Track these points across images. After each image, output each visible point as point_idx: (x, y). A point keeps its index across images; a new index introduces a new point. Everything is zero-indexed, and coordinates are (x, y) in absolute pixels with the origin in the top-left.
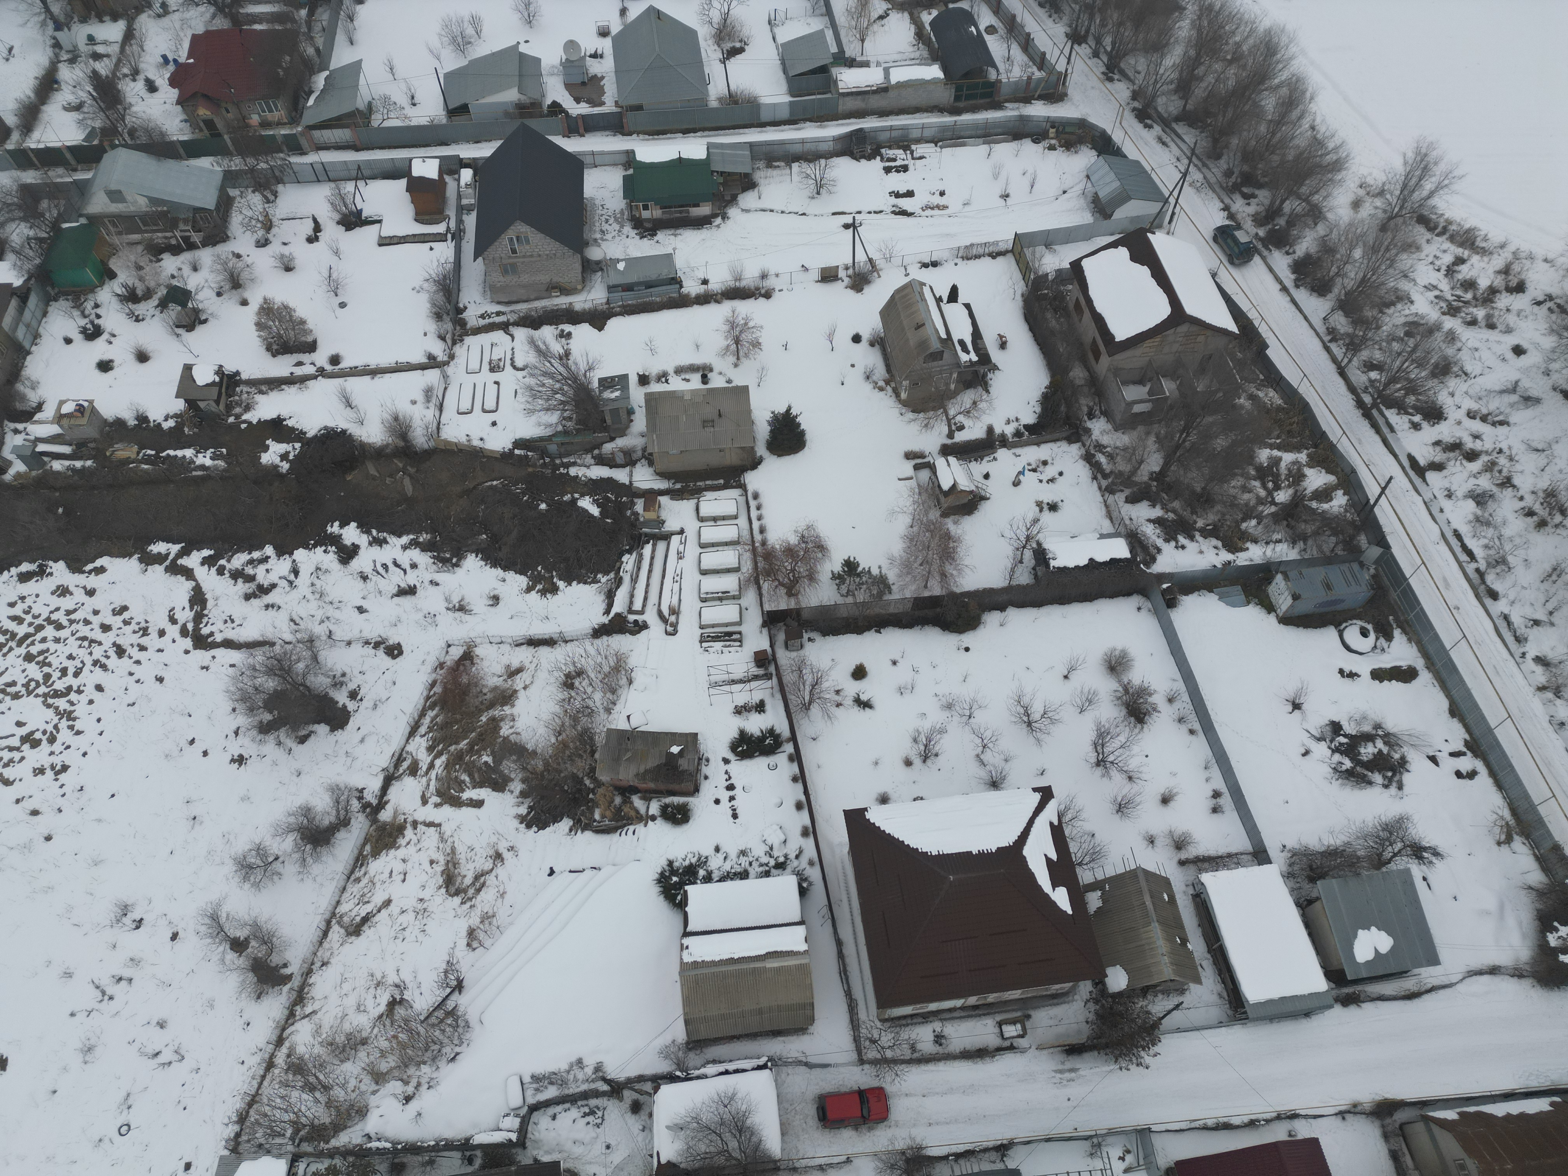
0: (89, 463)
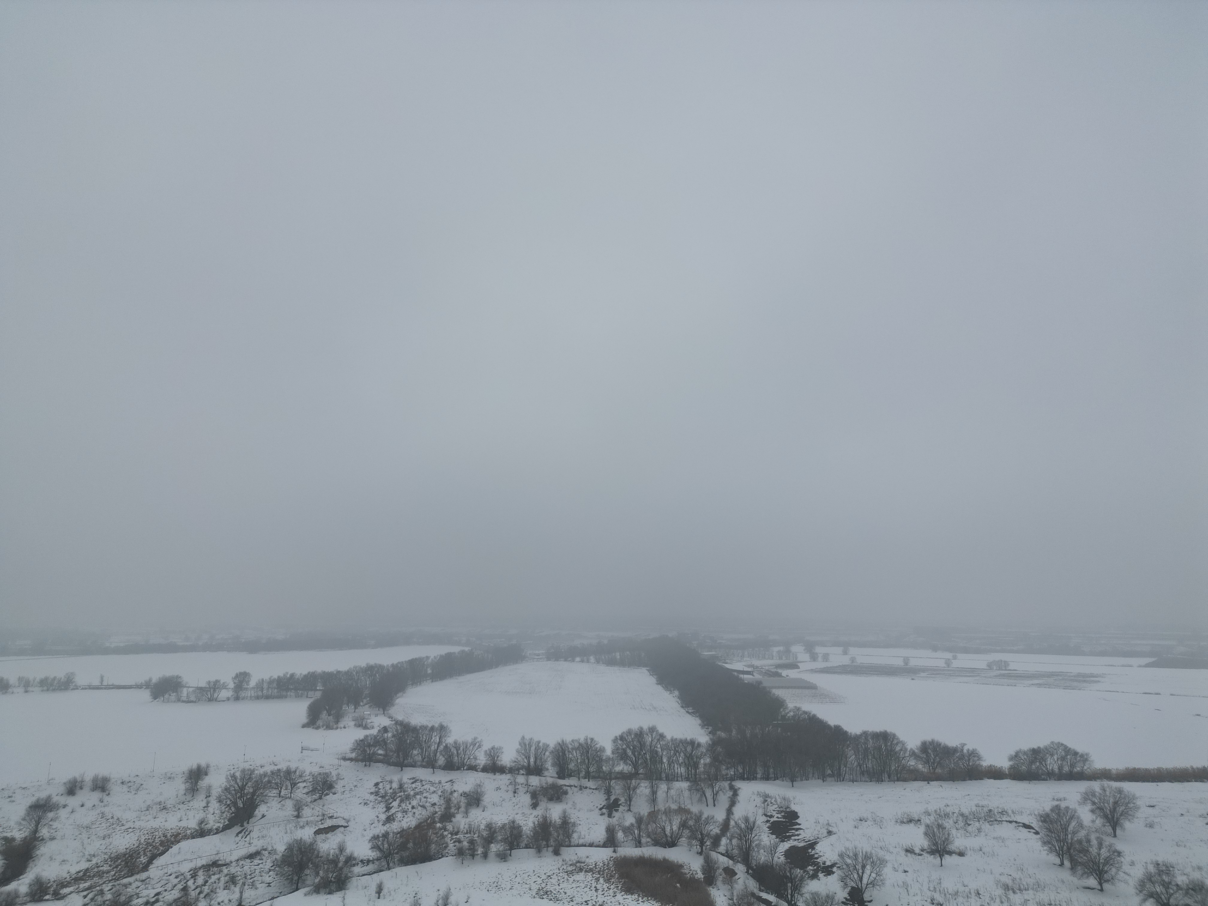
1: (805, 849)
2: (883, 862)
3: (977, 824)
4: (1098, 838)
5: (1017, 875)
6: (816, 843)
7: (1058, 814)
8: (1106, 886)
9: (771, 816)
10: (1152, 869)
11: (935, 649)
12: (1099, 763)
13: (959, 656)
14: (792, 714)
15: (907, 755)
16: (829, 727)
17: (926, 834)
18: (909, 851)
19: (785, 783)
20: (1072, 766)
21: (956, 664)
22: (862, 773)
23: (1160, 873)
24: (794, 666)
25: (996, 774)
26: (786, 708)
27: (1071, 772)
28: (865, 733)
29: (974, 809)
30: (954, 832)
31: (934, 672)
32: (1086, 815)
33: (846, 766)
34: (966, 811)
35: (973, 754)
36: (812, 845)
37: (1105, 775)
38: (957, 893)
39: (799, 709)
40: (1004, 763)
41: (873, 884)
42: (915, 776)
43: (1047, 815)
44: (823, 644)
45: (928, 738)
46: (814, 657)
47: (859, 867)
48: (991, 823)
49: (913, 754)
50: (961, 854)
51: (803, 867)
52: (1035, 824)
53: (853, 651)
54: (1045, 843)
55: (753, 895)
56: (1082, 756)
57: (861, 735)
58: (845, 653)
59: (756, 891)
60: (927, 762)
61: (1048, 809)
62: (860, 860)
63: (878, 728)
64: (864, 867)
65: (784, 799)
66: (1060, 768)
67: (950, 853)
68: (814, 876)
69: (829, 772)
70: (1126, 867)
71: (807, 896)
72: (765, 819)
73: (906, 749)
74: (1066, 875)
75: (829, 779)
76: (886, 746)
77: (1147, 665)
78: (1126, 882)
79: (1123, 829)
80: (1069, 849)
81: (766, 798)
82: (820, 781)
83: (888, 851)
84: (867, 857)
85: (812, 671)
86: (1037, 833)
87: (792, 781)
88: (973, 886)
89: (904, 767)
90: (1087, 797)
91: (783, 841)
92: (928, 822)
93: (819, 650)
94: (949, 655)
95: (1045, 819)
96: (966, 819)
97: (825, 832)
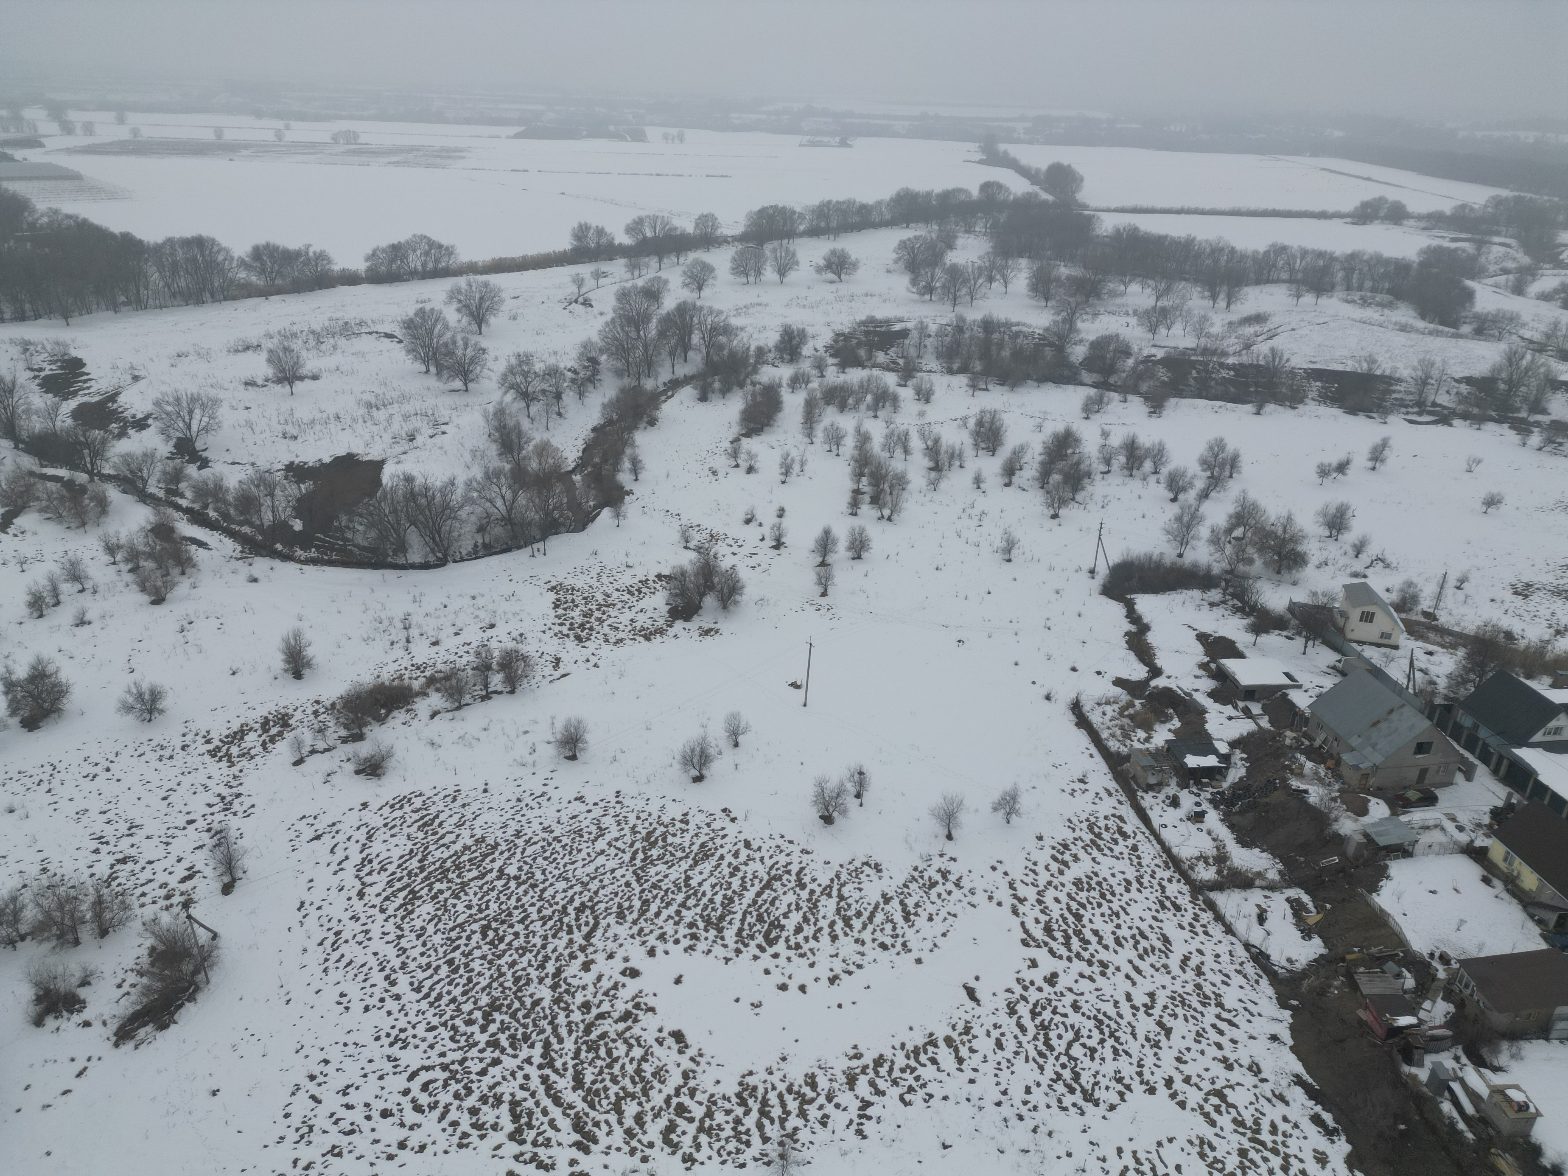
0: (1470, 1136)
1: (102, 404)
2: (216, 402)
3: (332, 341)
4: (463, 339)
5: (379, 390)
6: (117, 394)
7: (423, 318)
8: (471, 385)
9: (41, 370)
10: (513, 361)
11: (259, 114)
12: (465, 255)
13: (294, 124)
14: (45, 219)
15: (234, 264)
16: (112, 235)
17: (269, 361)
18: (250, 383)
19: (54, 321)
20: (437, 261)
21: (289, 137)
22: (173, 295)
23: (521, 363)
24: (33, 143)
25: (351, 279)
26: (34, 211)
27: (435, 268)
28: (170, 241)
29: (327, 323)
30: (304, 353)
31: (261, 149)
32: (452, 316)
33: (147, 288)
34: (317, 327)
35: (322, 257)
36: (113, 397)
37: (472, 269)
38: (313, 422)
39: (56, 212)
40: (360, 265)
41: (206, 429)
42: (247, 292)
43: (411, 320)
44: (80, 106)
45: (262, 241)
46: (68, 129)
47: (185, 413)
48: (348, 337)
49: (242, 263)
50: (315, 378)
51: (103, 427)
52: (398, 332)
53: (134, 119)
54: (409, 352)
55: (32, 474)
56: (447, 249)
57: (164, 244)
58: (121, 121)
59: (36, 469)
60: (263, 271)
61: (411, 314)
62: (185, 404)
63: (187, 231)
64: (191, 412)
65: (57, 343)
66: (424, 265)
67: (301, 378)
68: (122, 434)
69: (123, 299)
70: (490, 364)
71: (116, 459)
72: (31, 374)
73: (232, 258)
74: (432, 381)
75: (124, 309)
76: (203, 255)
77: (517, 136)
78: (490, 379)
79: (488, 325)
80: (434, 354)
81: (26, 346)
82: (111, 313)
83: (222, 388)
84: (194, 399)
85: (70, 151)
86: (400, 342)
87: (66, 318)
88: (331, 411)
89: (232, 282)
90: (453, 295)
91: (66, 399)
92: (271, 346)
93: (73, 116)
94: (279, 124)
95: (409, 325)
96: (318, 337)
97: (129, 378)
